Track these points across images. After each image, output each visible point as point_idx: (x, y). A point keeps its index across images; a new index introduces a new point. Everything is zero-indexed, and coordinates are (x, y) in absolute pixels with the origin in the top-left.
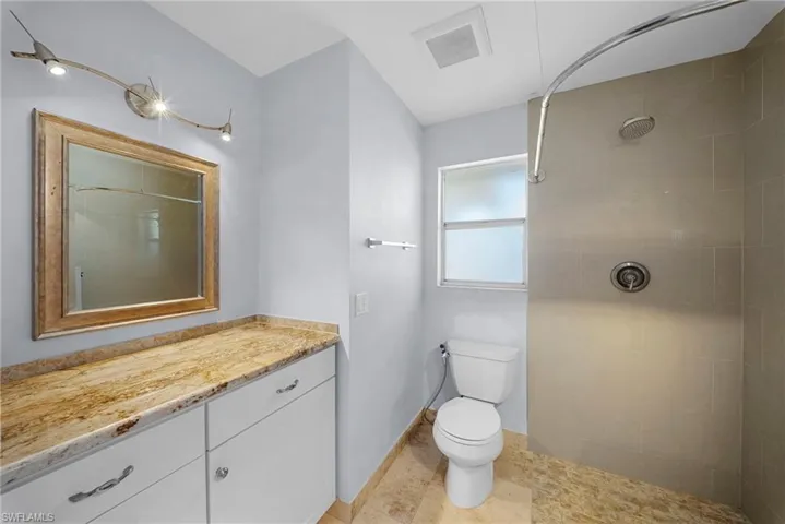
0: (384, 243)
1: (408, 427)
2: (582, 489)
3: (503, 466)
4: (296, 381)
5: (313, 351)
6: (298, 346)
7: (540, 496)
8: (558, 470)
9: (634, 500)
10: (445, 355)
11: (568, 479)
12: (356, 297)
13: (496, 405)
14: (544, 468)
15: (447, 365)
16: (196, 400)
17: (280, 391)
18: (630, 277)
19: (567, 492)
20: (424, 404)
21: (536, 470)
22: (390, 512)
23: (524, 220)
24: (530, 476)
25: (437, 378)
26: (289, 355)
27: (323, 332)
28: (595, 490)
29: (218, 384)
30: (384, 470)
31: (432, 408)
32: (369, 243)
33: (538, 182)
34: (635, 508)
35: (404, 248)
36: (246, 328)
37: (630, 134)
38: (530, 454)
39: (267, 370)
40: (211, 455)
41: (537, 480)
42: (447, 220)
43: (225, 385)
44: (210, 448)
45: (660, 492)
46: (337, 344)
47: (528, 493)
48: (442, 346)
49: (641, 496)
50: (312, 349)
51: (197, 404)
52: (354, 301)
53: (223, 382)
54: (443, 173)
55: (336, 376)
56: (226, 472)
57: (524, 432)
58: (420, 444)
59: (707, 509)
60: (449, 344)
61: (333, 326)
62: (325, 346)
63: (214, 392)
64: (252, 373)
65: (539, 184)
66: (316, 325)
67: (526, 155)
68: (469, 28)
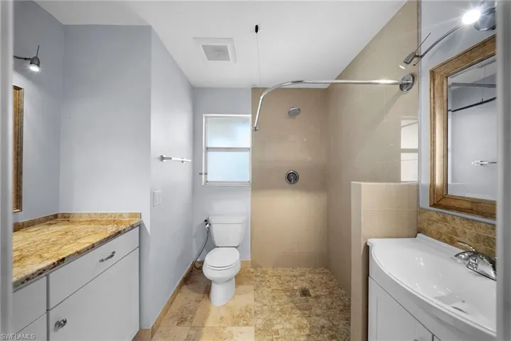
0: (173, 159)
1: (184, 274)
2: (275, 278)
3: (240, 279)
4: (114, 253)
5: (125, 231)
6: (111, 229)
7: (258, 287)
8: (265, 273)
9: (294, 276)
10: (208, 225)
11: (270, 276)
12: (154, 193)
13: (236, 247)
14: (259, 274)
15: (209, 231)
16: (40, 273)
17: (102, 260)
18: (292, 177)
19: (269, 281)
20: (194, 258)
21: (256, 276)
22: (178, 324)
23: (249, 149)
24: (253, 280)
25: (202, 241)
26: (108, 235)
27: (127, 219)
28: (280, 277)
29: (57, 259)
30: (170, 303)
31: (199, 260)
32: (162, 158)
33: (256, 130)
34: (295, 279)
35: (183, 162)
36: (50, 224)
37: (293, 114)
38: (252, 270)
39: (93, 247)
40: (51, 312)
41: (256, 281)
42: (209, 146)
43: (63, 259)
44: (51, 307)
45: (303, 270)
46: (140, 225)
47: (252, 287)
48: (206, 221)
49: (297, 274)
50: (124, 230)
51: (41, 276)
52: (153, 195)
53: (61, 257)
54: (206, 117)
55: (139, 247)
56: (65, 322)
57: (250, 260)
58: (192, 283)
59: (317, 271)
60: (210, 218)
61: (136, 214)
62: (132, 227)
63: (54, 266)
64: (83, 250)
65: (257, 132)
66: (121, 215)
67: (250, 115)
68: (226, 47)
